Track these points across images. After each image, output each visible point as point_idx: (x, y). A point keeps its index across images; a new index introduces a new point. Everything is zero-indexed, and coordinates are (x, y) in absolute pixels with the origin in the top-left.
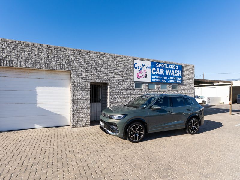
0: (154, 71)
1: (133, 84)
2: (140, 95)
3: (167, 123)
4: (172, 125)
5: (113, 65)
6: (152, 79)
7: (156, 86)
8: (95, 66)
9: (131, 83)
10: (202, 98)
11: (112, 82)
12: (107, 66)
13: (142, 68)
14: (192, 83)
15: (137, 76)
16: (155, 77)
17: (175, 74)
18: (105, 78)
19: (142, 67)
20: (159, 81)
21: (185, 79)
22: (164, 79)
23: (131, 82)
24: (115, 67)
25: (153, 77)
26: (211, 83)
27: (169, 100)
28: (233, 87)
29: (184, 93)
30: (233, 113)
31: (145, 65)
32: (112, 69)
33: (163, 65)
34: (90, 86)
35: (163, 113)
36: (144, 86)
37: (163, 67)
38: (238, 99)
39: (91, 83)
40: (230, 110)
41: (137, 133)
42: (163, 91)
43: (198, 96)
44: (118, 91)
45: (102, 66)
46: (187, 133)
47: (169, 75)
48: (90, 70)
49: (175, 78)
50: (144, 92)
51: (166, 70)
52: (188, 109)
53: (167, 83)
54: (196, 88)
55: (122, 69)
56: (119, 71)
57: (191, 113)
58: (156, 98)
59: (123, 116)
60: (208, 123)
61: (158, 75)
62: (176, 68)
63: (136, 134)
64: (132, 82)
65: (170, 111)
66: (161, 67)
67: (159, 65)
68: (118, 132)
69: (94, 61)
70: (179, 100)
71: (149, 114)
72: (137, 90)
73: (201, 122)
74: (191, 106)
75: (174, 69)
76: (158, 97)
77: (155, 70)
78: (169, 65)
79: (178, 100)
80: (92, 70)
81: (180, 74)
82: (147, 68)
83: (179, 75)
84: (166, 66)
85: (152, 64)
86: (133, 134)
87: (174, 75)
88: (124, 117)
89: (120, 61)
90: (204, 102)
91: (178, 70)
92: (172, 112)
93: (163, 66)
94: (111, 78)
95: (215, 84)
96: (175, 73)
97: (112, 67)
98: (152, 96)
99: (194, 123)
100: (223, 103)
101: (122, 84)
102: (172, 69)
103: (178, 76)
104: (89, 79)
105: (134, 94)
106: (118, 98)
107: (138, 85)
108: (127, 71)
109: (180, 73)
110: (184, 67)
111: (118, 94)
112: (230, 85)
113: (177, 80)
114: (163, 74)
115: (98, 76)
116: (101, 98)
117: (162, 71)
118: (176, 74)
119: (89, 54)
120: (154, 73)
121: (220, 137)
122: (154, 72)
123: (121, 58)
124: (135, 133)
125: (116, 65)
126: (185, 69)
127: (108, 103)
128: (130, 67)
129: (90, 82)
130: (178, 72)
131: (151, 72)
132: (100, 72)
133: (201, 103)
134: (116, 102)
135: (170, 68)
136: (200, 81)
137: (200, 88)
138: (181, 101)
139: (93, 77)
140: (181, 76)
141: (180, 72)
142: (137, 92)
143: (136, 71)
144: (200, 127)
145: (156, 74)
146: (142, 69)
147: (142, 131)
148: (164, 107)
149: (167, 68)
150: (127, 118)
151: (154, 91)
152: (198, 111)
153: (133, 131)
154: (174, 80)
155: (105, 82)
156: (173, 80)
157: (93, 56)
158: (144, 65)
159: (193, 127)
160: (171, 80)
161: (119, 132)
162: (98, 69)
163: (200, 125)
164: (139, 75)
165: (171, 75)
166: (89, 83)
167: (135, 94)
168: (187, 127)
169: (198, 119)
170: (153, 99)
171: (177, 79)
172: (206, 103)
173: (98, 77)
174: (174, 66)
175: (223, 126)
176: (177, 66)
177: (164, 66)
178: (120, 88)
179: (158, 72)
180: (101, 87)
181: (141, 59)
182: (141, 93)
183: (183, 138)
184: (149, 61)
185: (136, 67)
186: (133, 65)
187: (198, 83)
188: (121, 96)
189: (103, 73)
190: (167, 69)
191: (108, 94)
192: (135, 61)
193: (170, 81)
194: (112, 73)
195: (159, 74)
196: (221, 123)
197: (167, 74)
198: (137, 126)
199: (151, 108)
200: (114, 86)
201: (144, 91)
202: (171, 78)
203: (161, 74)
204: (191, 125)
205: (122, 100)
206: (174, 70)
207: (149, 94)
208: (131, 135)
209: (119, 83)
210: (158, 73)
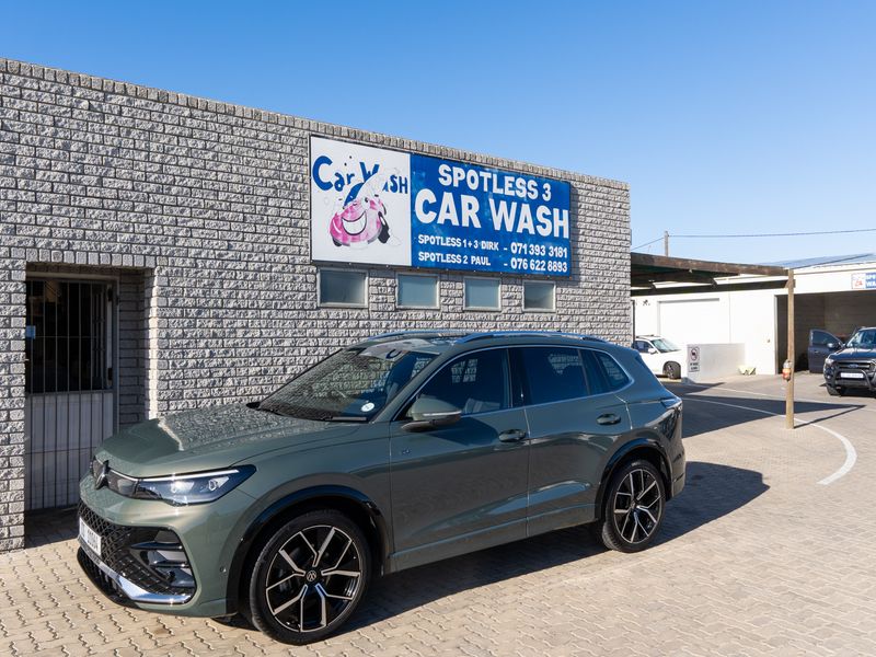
0: (427, 207)
1: (311, 278)
2: (349, 342)
3: (504, 501)
4: (525, 512)
5: (182, 161)
6: (416, 247)
7: (439, 290)
8: (57, 159)
9: (298, 268)
10: (662, 351)
11: (179, 262)
12: (142, 166)
13: (360, 185)
14: (620, 274)
15: (333, 231)
16: (432, 240)
17: (539, 228)
18: (127, 236)
19: (358, 178)
20: (455, 259)
21: (587, 252)
22: (480, 253)
23: (294, 265)
24: (194, 172)
25: (424, 239)
26: (703, 278)
27: (506, 366)
28: (796, 296)
29: (581, 325)
30: (799, 419)
31: (376, 168)
32: (173, 183)
33: (472, 173)
34: (22, 287)
35: (472, 446)
36: (374, 290)
37: (474, 186)
38: (811, 350)
39: (30, 266)
40: (789, 406)
41: (320, 579)
42: (479, 316)
43: (648, 340)
44: (216, 317)
45: (108, 164)
46: (605, 549)
47: (509, 228)
48: (22, 183)
49: (536, 249)
50: (373, 324)
51: (492, 201)
52: (607, 411)
53: (499, 272)
54: (639, 299)
55: (238, 188)
56: (222, 196)
57: (623, 435)
58: (433, 357)
59: (221, 482)
60: (698, 477)
61: (448, 229)
62: (540, 196)
63: (311, 585)
64: (303, 265)
65: (511, 432)
66: (462, 189)
67: (451, 173)
68: (190, 590)
69: (50, 131)
70: (558, 363)
71: (392, 457)
72: (333, 314)
73: (674, 482)
74: (619, 398)
75: (534, 197)
76: (442, 352)
77: (432, 199)
78: (507, 179)
79: (556, 366)
80: (34, 185)
81: (561, 229)
82: (386, 188)
83: (556, 234)
84: (490, 181)
85: (413, 167)
86: (295, 586)
87: (532, 232)
88: (234, 482)
89: (228, 138)
90: (672, 368)
91: (550, 205)
92: (526, 434)
93: (473, 180)
94: (170, 241)
95: (720, 281)
96: (536, 223)
97: (174, 170)
98: (418, 344)
99: (637, 490)
100: (753, 373)
101: (240, 276)
102: (520, 202)
103: (551, 239)
104: (15, 240)
105: (317, 332)
106: (214, 363)
107: (338, 282)
108: (271, 202)
109: (561, 222)
110: (580, 192)
111: (215, 336)
112: (782, 284)
113: (547, 258)
114: (477, 224)
115: (77, 227)
116: (109, 365)
117: (470, 206)
118: (544, 226)
119: (15, 80)
120: (427, 218)
121: (763, 551)
122: (426, 211)
123: (233, 120)
124: (303, 580)
125: (201, 164)
126: (585, 202)
127: (153, 394)
128: (287, 175)
129: (21, 262)
130: (551, 218)
131: (413, 213)
132: (95, 202)
133: (661, 373)
134: (205, 382)
135: (512, 193)
136: (656, 264)
137: (653, 299)
138: (570, 370)
139: (46, 231)
140: (566, 235)
141: (561, 219)
142: (332, 324)
143: (326, 204)
144: (667, 504)
145: (441, 221)
146: (361, 195)
147: (349, 563)
148: (479, 405)
149: (496, 190)
150: (253, 489)
151: (429, 314)
152: (653, 424)
153: (289, 571)
154: (535, 257)
155: (127, 262)
156: (529, 257)
157: (46, 98)
158: (369, 169)
159: (635, 509)
160: (517, 256)
161: (195, 588)
162: (79, 183)
163: (668, 496)
164: (342, 227)
165: (520, 230)
166: (17, 269)
167: (322, 336)
168: (603, 513)
169: (658, 467)
170: (420, 363)
171: (548, 251)
172: (682, 376)
173: (79, 233)
174: (532, 182)
175: (767, 487)
176: (547, 186)
177: (481, 179)
178: (229, 298)
179: (448, 213)
180: (111, 293)
181: (356, 138)
182: (357, 327)
183: (586, 579)
184: (398, 148)
185: (324, 179)
186: (305, 169)
187: (649, 274)
188: (235, 346)
189: (117, 210)
190: (498, 198)
191: (153, 334)
192: (320, 147)
193: (515, 263)
194: (176, 211)
195: (455, 222)
196: (758, 476)
197: (497, 227)
198: (316, 538)
199: (402, 416)
200: (190, 288)
201: (375, 315)
202: (515, 246)
203: (465, 223)
204: (623, 503)
205: (243, 372)
206: (534, 205)
207: (401, 336)
208: (279, 596)
209: (220, 270)
210: (448, 216)
